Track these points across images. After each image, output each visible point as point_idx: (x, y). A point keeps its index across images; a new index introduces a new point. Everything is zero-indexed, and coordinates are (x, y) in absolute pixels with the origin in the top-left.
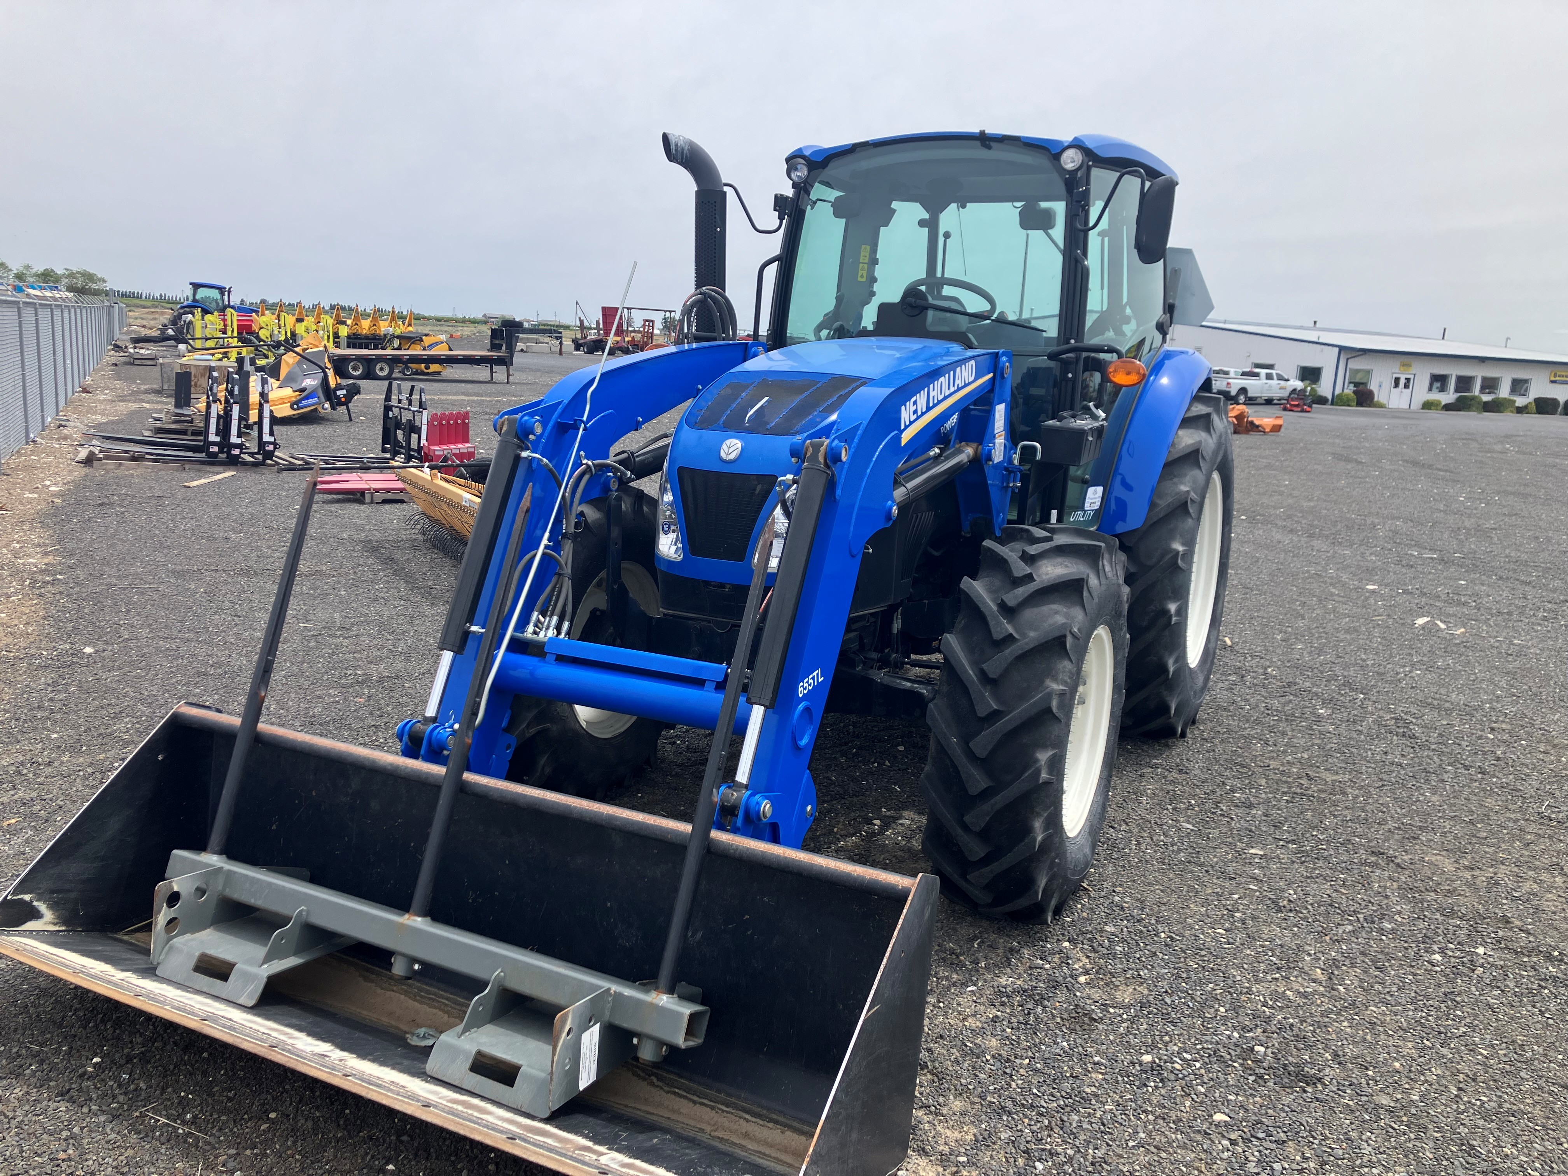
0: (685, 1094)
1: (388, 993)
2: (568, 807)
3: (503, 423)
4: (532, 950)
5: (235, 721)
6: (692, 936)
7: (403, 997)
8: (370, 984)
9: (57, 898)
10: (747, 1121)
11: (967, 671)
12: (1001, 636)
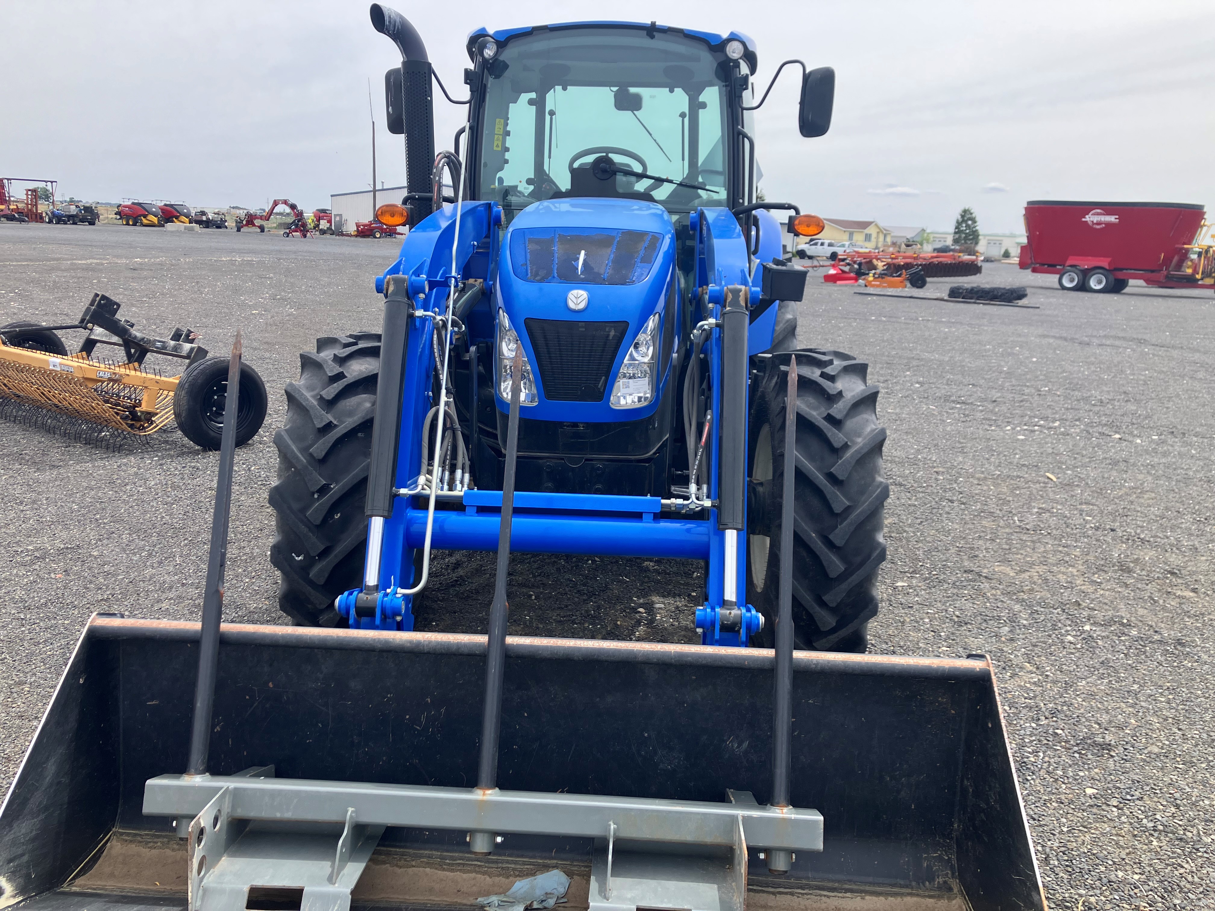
0: (760, 888)
1: (410, 870)
2: (631, 652)
3: (388, 283)
4: (562, 792)
5: (195, 626)
6: (738, 747)
7: (428, 870)
8: (384, 866)
9: (14, 867)
10: (828, 897)
11: (818, 477)
12: (841, 445)
